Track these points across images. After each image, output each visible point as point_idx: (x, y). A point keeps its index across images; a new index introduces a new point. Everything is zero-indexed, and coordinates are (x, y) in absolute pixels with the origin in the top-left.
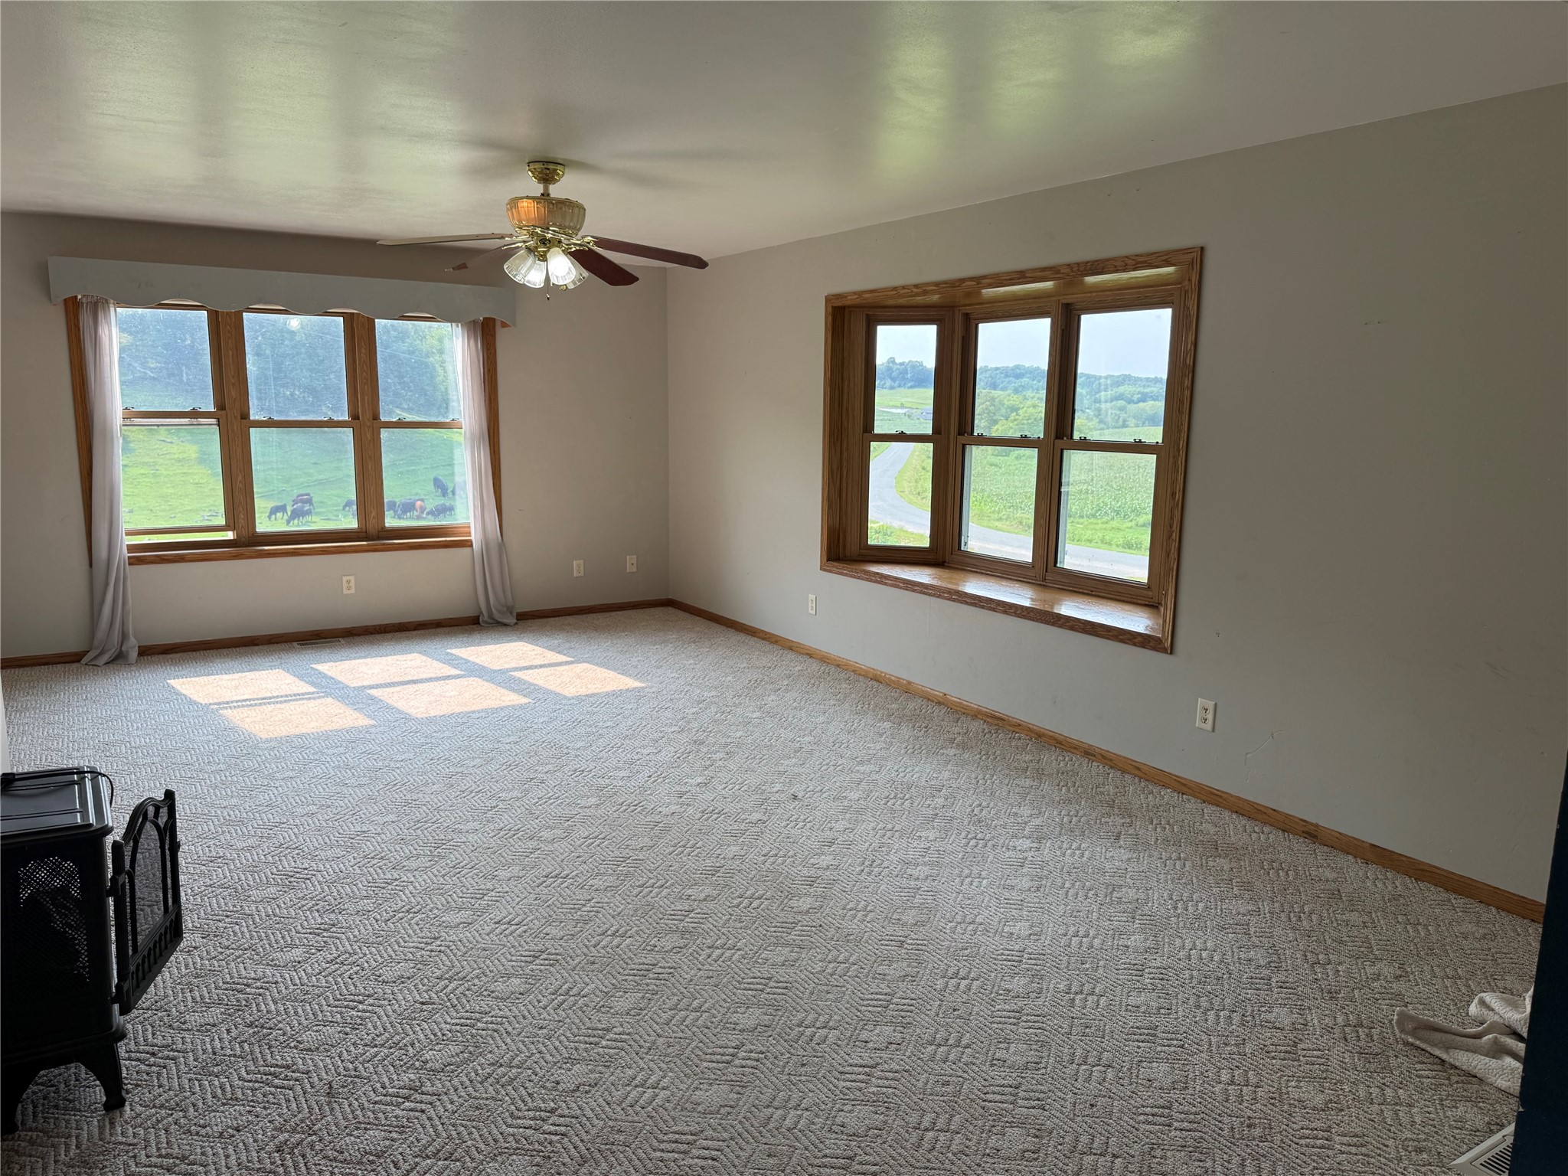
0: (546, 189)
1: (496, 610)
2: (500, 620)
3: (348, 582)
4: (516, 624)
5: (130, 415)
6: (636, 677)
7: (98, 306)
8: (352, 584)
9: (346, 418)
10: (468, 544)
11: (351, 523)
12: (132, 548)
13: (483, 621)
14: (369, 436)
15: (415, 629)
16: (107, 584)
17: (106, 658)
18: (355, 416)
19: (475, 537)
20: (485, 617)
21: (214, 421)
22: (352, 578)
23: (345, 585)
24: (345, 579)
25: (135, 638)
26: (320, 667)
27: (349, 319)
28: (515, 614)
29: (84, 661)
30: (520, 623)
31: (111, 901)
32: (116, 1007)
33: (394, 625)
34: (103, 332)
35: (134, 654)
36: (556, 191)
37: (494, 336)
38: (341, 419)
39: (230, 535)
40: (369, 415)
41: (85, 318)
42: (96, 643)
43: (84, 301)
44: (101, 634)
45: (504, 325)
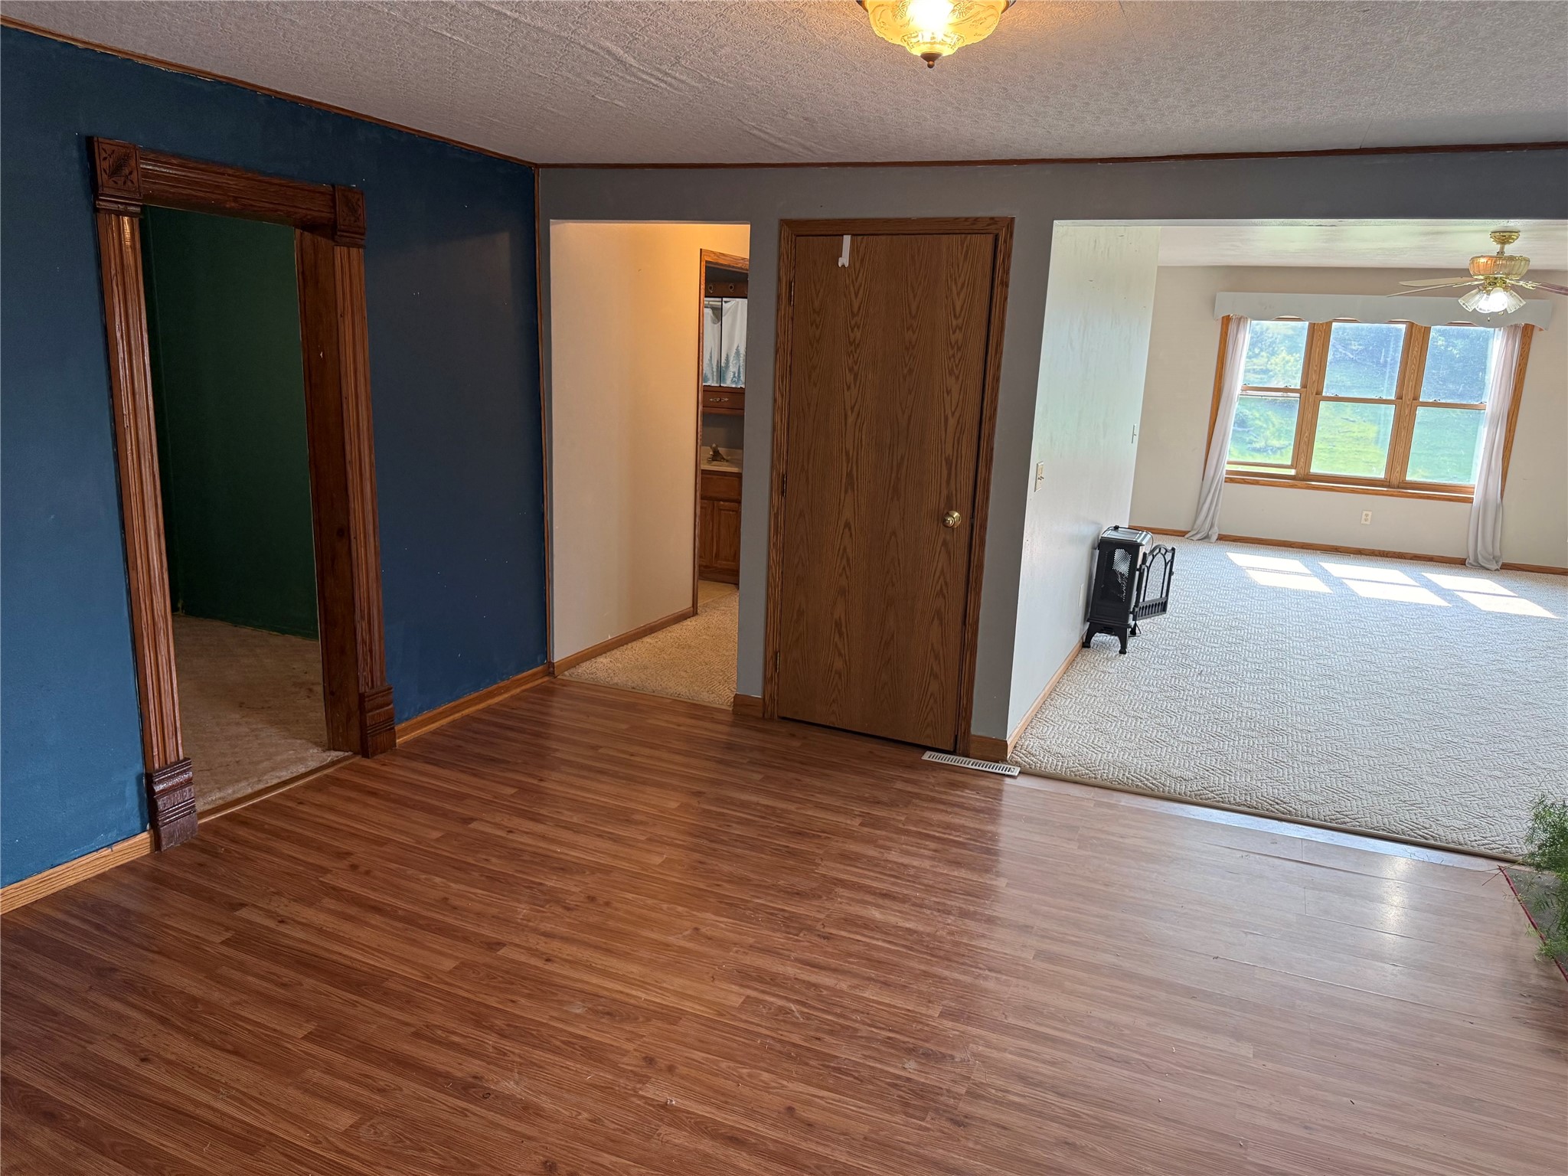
0: (1502, 248)
1: (1482, 555)
2: (1483, 564)
3: (1367, 515)
4: (1497, 570)
5: (1246, 388)
6: (1551, 610)
7: (1240, 320)
8: (1369, 517)
9: (1393, 398)
10: (1470, 501)
11: (1379, 473)
12: (1229, 472)
13: (1468, 563)
14: (1407, 412)
15: (1411, 559)
16: (1209, 492)
17: (1198, 536)
18: (1399, 397)
19: (1477, 497)
20: (1471, 560)
21: (1298, 395)
22: (1370, 513)
23: (1364, 517)
24: (1365, 513)
25: (1219, 528)
26: (1323, 564)
27: (1411, 326)
28: (1500, 564)
29: (1186, 536)
30: (1503, 571)
31: (1137, 573)
32: (1131, 616)
33: (1395, 553)
34: (1240, 336)
35: (1215, 537)
36: (1509, 249)
37: (1530, 338)
38: (1389, 398)
39: (1292, 472)
40: (1410, 396)
41: (1232, 327)
42: (1195, 527)
43: (1234, 317)
44: (1199, 522)
45: (1541, 330)
